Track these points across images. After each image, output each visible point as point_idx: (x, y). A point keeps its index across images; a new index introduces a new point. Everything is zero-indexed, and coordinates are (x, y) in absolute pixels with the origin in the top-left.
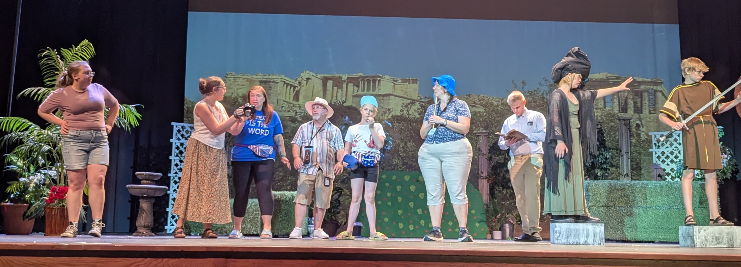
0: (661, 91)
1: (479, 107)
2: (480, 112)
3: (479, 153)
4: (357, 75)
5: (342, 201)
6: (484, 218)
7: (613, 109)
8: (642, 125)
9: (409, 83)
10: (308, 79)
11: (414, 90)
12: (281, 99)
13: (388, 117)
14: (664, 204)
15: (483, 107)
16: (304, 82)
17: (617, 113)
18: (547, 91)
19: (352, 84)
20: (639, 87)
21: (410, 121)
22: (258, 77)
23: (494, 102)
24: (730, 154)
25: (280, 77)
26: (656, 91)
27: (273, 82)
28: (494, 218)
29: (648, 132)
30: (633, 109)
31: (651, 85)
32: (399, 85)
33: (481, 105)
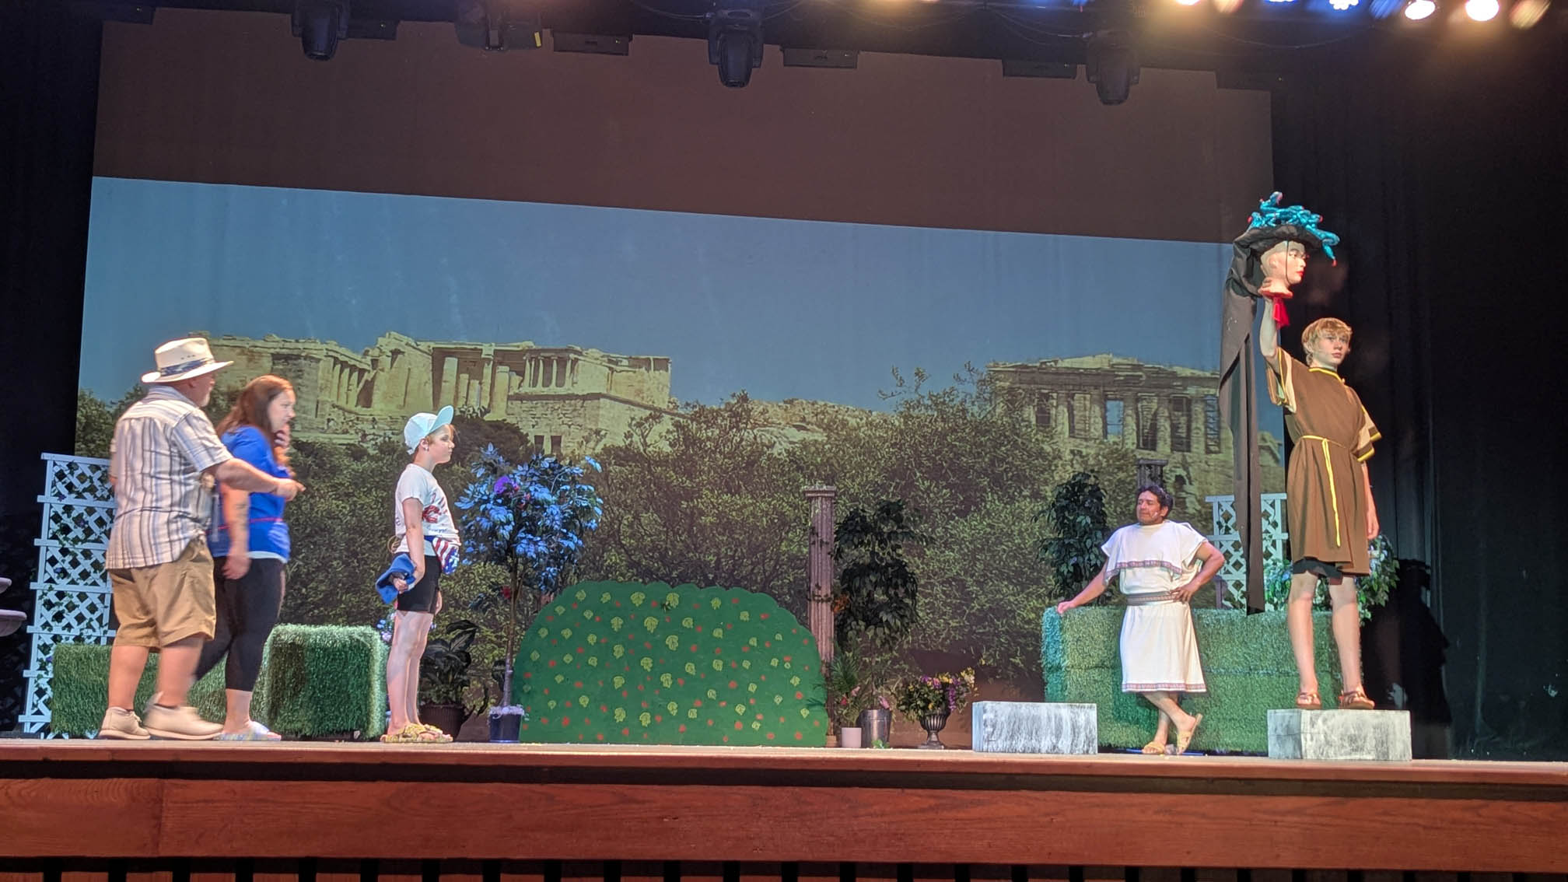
1: (813, 431)
2: (816, 441)
3: (812, 539)
4: (518, 347)
5: (474, 656)
6: (820, 695)
7: (1123, 440)
8: (1189, 478)
9: (648, 370)
10: (396, 353)
11: (661, 386)
12: (324, 402)
13: (594, 449)
14: (1236, 663)
15: (824, 430)
16: (385, 361)
17: (1133, 451)
18: (974, 396)
19: (507, 368)
20: (1185, 389)
21: (648, 460)
22: (270, 345)
23: (849, 419)
24: (1387, 548)
25: (325, 346)
27: (305, 358)
28: (844, 696)
29: (1203, 496)
30: (1169, 440)
31: (1209, 387)
32: (624, 373)
33: (819, 426)
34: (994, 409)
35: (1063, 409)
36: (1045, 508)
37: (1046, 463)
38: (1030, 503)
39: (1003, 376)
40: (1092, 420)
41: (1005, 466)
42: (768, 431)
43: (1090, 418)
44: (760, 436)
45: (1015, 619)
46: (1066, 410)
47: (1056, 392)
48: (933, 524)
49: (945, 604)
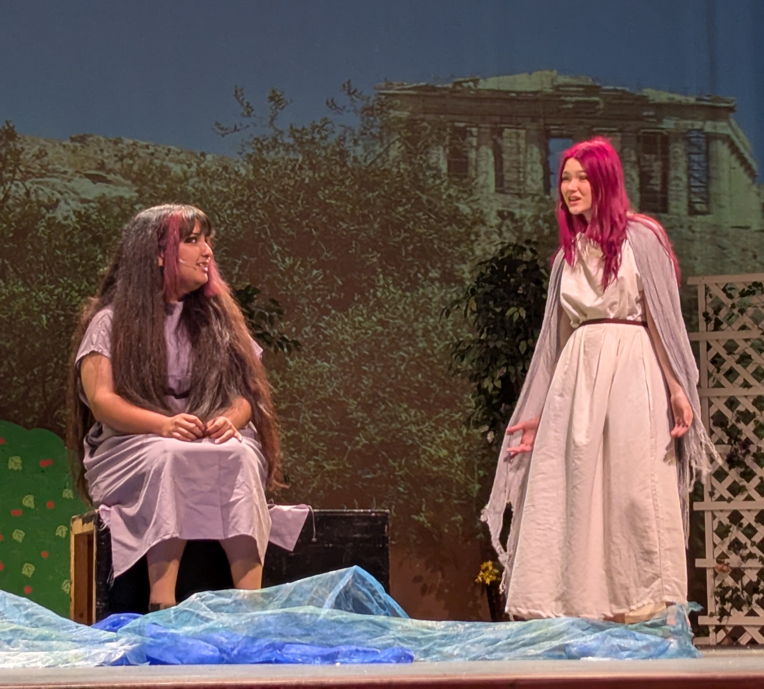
0: (727, 139)
1: (117, 184)
2: (121, 198)
15: (134, 181)
18: (357, 132)
20: (660, 121)
23: (171, 165)
26: (710, 138)
30: (637, 196)
31: (694, 119)
33: (126, 176)
34: (387, 151)
35: (487, 151)
36: (462, 295)
37: (462, 230)
38: (440, 288)
39: (399, 102)
40: (529, 166)
41: (403, 235)
42: (47, 184)
43: (525, 163)
44: (36, 191)
45: (418, 457)
46: (490, 152)
47: (476, 126)
48: (298, 321)
49: (317, 438)
